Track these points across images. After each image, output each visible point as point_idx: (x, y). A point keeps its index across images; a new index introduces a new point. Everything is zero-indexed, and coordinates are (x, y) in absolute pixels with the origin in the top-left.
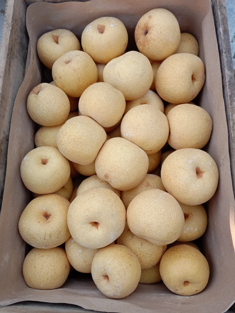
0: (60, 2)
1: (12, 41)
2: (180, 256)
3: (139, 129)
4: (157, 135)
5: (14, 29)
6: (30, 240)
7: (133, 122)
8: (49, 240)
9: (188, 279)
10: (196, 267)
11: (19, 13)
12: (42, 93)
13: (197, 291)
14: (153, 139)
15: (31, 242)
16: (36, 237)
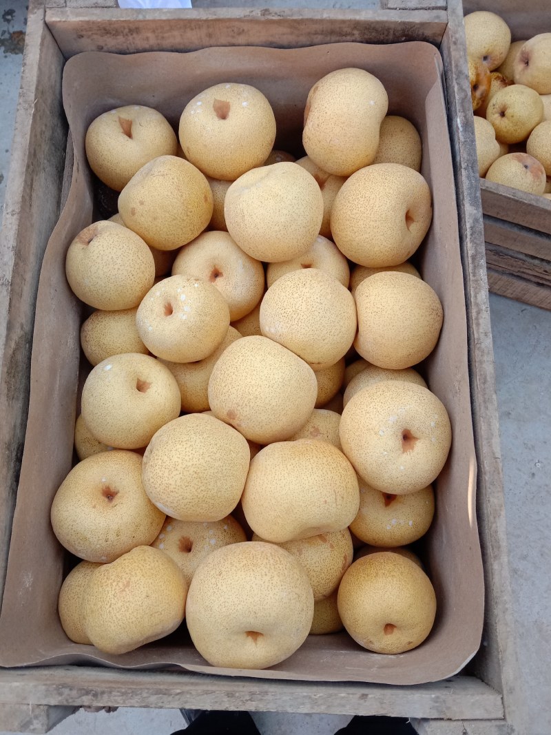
0: (134, 53)
1: (36, 136)
2: (377, 574)
3: (296, 320)
4: (331, 333)
5: (40, 111)
6: (76, 543)
7: (285, 305)
8: (115, 544)
9: (393, 618)
10: (408, 595)
11: (49, 78)
12: (97, 244)
13: (410, 643)
14: (324, 340)
15: (79, 548)
16: (89, 536)
